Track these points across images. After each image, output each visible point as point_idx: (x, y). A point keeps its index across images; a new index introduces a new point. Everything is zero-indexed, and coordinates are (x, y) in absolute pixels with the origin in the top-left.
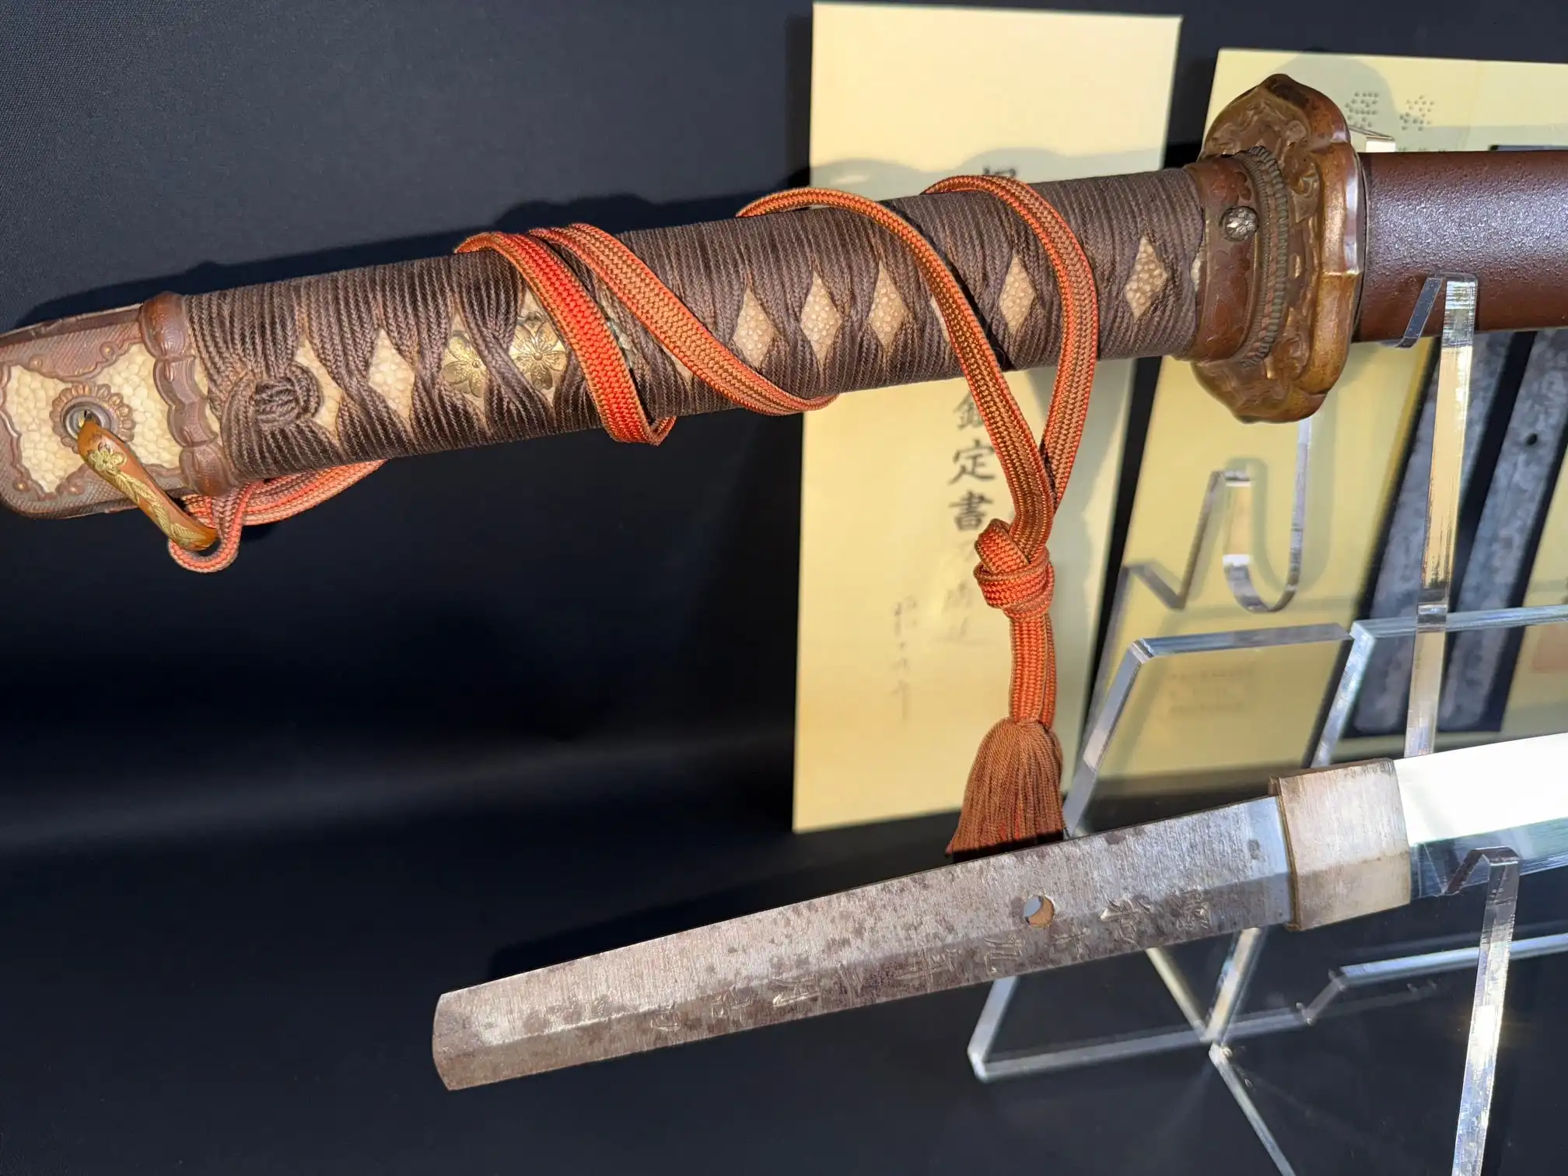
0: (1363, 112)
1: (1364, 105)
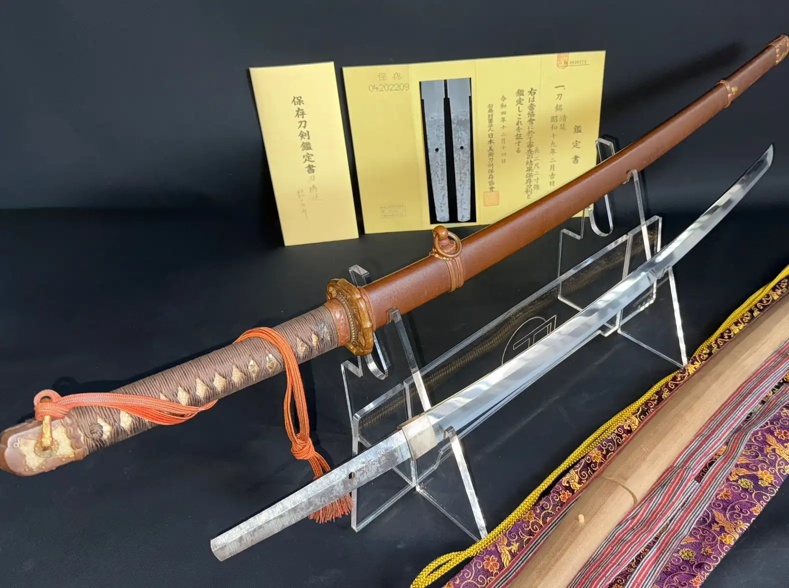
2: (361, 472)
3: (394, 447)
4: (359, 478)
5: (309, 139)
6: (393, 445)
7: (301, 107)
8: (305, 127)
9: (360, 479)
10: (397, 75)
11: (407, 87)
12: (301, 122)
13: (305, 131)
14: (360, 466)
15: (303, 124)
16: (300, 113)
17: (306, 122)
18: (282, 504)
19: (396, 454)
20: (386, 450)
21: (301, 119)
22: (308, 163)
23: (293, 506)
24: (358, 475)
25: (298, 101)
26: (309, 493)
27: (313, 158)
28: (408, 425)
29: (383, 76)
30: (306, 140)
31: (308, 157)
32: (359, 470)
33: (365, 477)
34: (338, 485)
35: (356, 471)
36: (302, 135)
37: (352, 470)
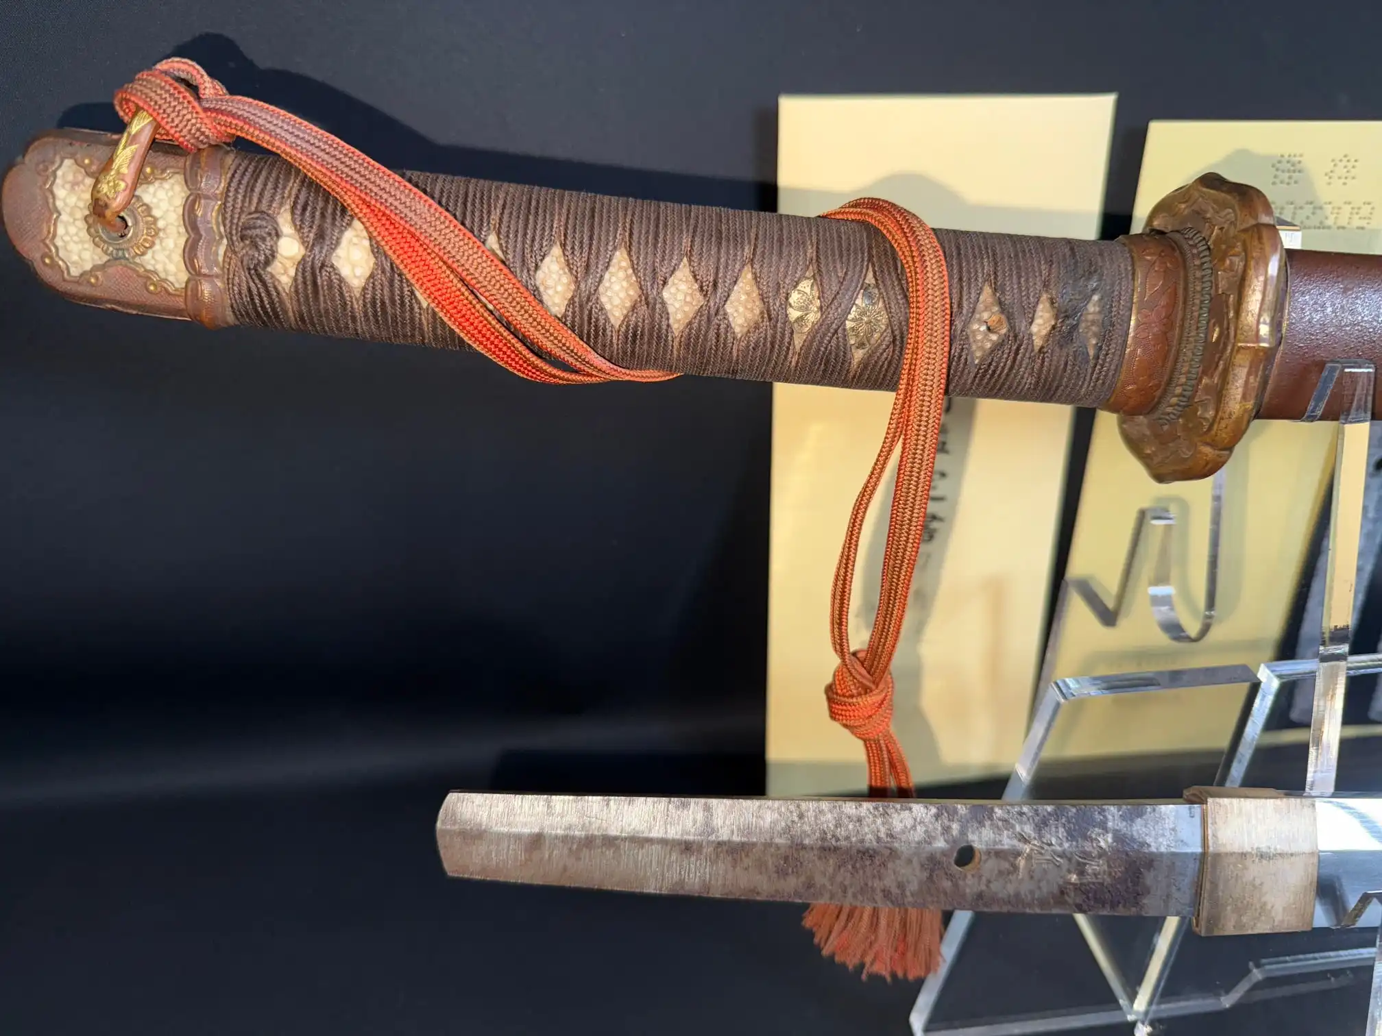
0: (1289, 171)
1: (1289, 165)
2: (1005, 865)
3: (1153, 849)
4: (989, 881)
6: (1149, 840)
9: (992, 886)
14: (1007, 842)
18: (707, 809)
19: (1149, 878)
20: (1119, 837)
23: (736, 838)
24: (990, 867)
26: (807, 828)
28: (1235, 801)
32: (999, 854)
33: (1011, 889)
34: (910, 861)
35: (988, 853)
37: (981, 838)
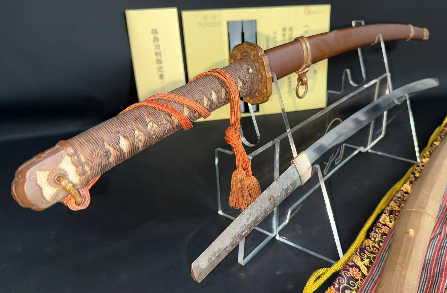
5: (161, 56)
7: (157, 36)
8: (159, 49)
10: (214, 17)
11: (219, 24)
12: (156, 46)
13: (158, 51)
15: (158, 47)
16: (156, 39)
17: (159, 46)
21: (156, 43)
22: (160, 73)
25: (155, 32)
27: (163, 70)
29: (206, 17)
30: (159, 57)
31: (160, 69)
36: (157, 54)
